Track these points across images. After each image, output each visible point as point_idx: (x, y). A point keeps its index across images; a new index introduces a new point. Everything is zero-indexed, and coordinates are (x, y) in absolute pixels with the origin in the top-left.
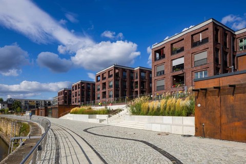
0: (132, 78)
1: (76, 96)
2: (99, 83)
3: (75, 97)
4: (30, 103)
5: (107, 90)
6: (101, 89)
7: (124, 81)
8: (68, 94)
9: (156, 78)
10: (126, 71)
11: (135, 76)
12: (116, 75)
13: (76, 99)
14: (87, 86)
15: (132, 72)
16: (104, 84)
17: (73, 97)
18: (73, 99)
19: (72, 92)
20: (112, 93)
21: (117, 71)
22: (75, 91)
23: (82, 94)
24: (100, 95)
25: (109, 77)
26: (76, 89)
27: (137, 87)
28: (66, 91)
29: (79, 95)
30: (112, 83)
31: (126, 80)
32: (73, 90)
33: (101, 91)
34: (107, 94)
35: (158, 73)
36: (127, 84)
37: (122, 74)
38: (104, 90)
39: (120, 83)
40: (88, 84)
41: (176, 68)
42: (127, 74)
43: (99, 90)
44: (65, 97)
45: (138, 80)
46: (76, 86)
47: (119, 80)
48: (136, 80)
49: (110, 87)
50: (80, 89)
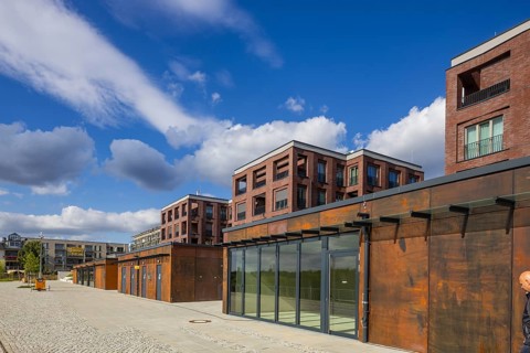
4: (70, 249)
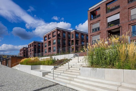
0: (69, 38)
1: (31, 51)
2: (46, 41)
3: (30, 53)
5: (51, 46)
6: (47, 46)
7: (64, 40)
8: (26, 50)
9: (92, 34)
10: (65, 33)
11: (72, 36)
12: (58, 35)
13: (31, 53)
14: (38, 45)
15: (69, 33)
16: (50, 42)
17: (29, 52)
18: (29, 53)
19: (28, 49)
20: (55, 48)
21: (59, 32)
22: (30, 48)
23: (35, 50)
24: (47, 50)
25: (53, 37)
26: (31, 47)
27: (73, 44)
28: (25, 49)
29: (33, 51)
30: (55, 41)
31: (65, 39)
32: (29, 48)
33: (48, 47)
34: (52, 49)
35: (93, 30)
36: (66, 42)
37: (63, 34)
38: (50, 47)
39: (61, 41)
40: (39, 43)
41: (111, 24)
42: (66, 35)
43: (46, 46)
44: (24, 53)
45: (74, 39)
46: (31, 45)
47: (60, 39)
48: (72, 39)
49: (54, 44)
50: (33, 47)
